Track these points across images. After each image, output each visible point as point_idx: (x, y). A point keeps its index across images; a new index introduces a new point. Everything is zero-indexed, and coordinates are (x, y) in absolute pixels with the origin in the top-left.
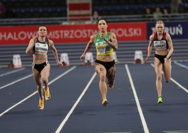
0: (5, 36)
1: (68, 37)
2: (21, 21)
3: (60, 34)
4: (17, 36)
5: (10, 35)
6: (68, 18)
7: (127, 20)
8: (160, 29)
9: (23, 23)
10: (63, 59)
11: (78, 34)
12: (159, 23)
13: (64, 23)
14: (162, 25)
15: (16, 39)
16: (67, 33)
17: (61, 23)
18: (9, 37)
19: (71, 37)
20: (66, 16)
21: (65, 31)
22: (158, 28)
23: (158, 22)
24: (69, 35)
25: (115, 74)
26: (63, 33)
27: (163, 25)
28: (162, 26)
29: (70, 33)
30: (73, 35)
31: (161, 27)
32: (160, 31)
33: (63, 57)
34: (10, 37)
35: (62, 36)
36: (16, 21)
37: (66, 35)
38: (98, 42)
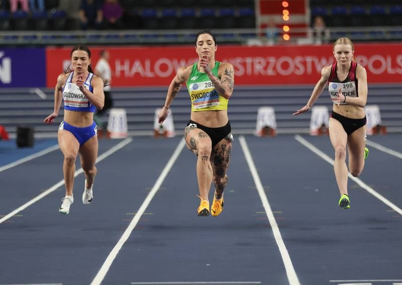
0: (126, 67)
1: (263, 72)
2: (156, 36)
3: (244, 65)
4: (152, 69)
5: (137, 67)
6: (258, 30)
7: (388, 36)
8: (343, 55)
9: (161, 40)
10: (263, 121)
11: (285, 66)
12: (340, 44)
13: (252, 42)
14: (347, 48)
15: (149, 74)
16: (260, 63)
17: (245, 42)
18: (134, 70)
19: (270, 72)
20: (253, 26)
21: (257, 60)
22: (340, 53)
23: (339, 41)
24: (265, 68)
25: (228, 156)
26: (253, 64)
27: (349, 47)
28: (348, 50)
29: (268, 63)
30: (274, 68)
31: (347, 53)
32: (342, 59)
33: (263, 116)
34: (138, 71)
35: (249, 71)
36: (146, 36)
37: (259, 68)
38: (194, 82)
